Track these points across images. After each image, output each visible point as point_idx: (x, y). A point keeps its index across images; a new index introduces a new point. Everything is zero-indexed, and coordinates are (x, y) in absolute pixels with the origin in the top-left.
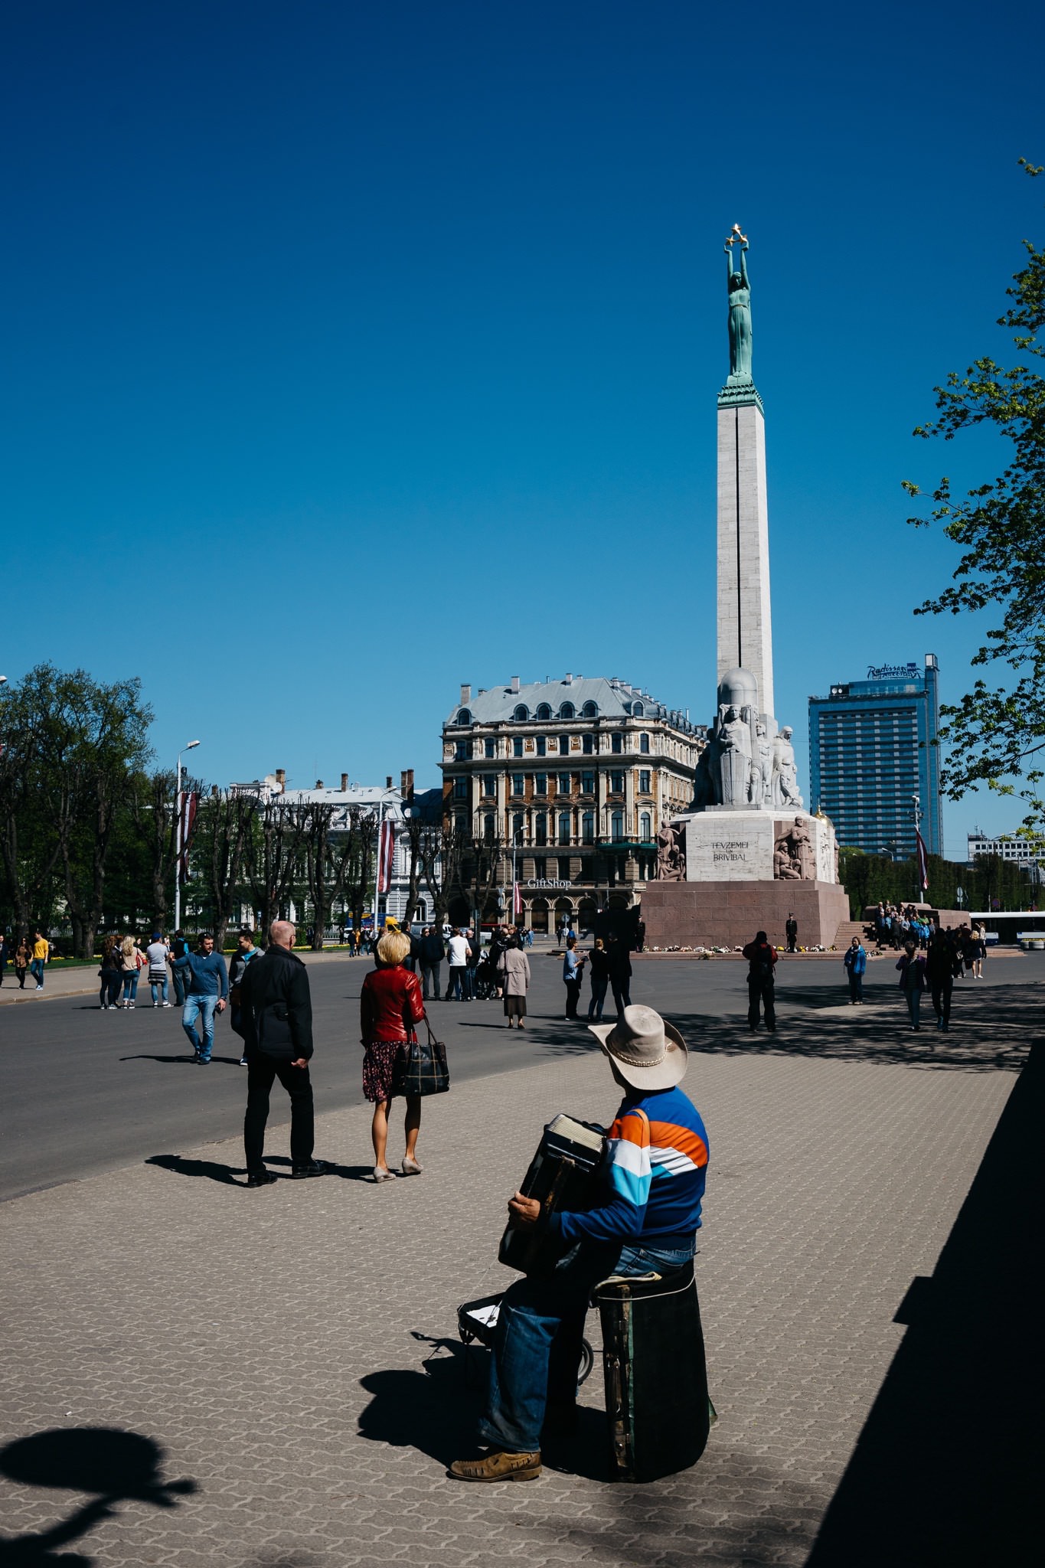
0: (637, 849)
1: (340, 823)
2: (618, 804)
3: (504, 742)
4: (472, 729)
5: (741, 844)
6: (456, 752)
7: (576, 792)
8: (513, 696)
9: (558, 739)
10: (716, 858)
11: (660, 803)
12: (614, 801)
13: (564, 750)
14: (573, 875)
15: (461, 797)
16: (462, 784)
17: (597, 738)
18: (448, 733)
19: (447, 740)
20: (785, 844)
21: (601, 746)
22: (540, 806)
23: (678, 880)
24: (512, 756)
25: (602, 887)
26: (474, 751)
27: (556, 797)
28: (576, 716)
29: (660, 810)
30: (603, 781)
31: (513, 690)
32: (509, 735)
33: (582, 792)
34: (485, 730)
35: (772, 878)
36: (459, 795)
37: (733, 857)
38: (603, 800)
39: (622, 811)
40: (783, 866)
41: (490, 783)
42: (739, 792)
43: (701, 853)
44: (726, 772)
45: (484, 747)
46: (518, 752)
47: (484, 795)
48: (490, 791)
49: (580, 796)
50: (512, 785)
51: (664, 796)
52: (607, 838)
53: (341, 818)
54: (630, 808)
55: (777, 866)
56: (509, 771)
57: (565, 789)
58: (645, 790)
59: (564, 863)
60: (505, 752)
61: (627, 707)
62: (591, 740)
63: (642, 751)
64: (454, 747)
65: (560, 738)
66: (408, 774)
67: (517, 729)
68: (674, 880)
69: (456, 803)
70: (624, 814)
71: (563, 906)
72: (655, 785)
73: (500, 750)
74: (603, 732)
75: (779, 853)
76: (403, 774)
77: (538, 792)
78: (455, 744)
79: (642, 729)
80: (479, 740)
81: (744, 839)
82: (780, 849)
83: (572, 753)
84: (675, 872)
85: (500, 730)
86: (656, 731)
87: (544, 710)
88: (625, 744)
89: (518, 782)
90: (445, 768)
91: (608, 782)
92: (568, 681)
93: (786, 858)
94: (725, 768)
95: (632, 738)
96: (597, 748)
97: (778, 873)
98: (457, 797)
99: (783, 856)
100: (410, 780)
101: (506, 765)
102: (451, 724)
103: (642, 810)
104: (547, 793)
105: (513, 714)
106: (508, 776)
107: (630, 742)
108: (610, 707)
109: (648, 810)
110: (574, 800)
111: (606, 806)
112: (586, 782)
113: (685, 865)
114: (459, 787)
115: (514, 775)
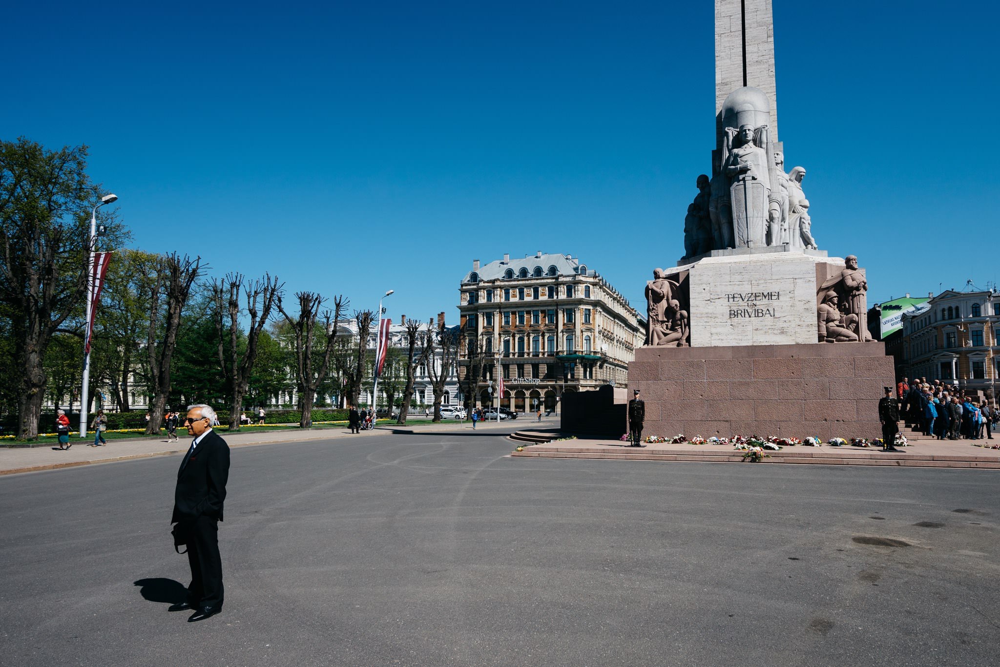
0: (582, 358)
1: (398, 343)
2: (570, 330)
3: (498, 292)
4: (478, 284)
5: (770, 295)
6: (468, 299)
7: (543, 322)
8: (505, 266)
9: (532, 289)
10: (733, 314)
11: (597, 330)
12: (567, 328)
13: (536, 296)
14: (541, 376)
15: (472, 327)
16: (472, 319)
17: (557, 288)
18: (464, 287)
19: (463, 292)
20: (833, 293)
21: (559, 293)
22: (521, 332)
23: (679, 345)
24: (503, 300)
25: (560, 383)
26: (480, 298)
27: (531, 326)
28: (544, 276)
29: (597, 334)
30: (560, 316)
31: (505, 262)
32: (501, 287)
33: (547, 322)
34: (486, 284)
35: (815, 340)
36: (470, 325)
37: (757, 313)
38: (561, 327)
39: (573, 335)
40: (831, 324)
41: (489, 317)
42: (757, 232)
43: (710, 308)
44: (738, 207)
45: (486, 295)
46: (507, 298)
47: (485, 325)
48: (489, 322)
49: (546, 325)
50: (503, 319)
51: (599, 326)
52: (563, 352)
53: (399, 341)
54: (578, 332)
55: (823, 324)
56: (501, 310)
57: (537, 321)
58: (587, 321)
59: (536, 367)
60: (499, 298)
61: (576, 269)
62: (553, 290)
63: (586, 296)
64: (467, 296)
65: (533, 288)
66: (441, 315)
67: (507, 283)
68: (673, 345)
69: (468, 331)
70: (574, 336)
71: (535, 395)
72: (594, 319)
73: (496, 297)
74: (561, 284)
75: (825, 306)
76: (439, 315)
77: (520, 323)
78: (468, 294)
79: (586, 282)
80: (482, 291)
81: (773, 288)
82: (826, 300)
83: (541, 298)
84: (674, 335)
85: (496, 284)
86: (594, 284)
87: (524, 272)
88: (575, 291)
89: (507, 317)
90: (462, 309)
91: (564, 316)
92: (538, 256)
93: (836, 314)
94: (738, 201)
95: (580, 288)
96: (557, 295)
97: (825, 333)
98: (469, 327)
99: (831, 310)
100: (443, 319)
101: (499, 306)
102: (466, 282)
103: (585, 334)
104: (525, 324)
105: (504, 275)
106: (500, 313)
107: (578, 291)
108: (566, 269)
109: (589, 334)
110: (542, 327)
111: (562, 332)
112: (550, 316)
113: (689, 324)
114: (471, 320)
115: (504, 312)
